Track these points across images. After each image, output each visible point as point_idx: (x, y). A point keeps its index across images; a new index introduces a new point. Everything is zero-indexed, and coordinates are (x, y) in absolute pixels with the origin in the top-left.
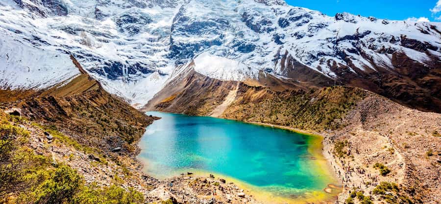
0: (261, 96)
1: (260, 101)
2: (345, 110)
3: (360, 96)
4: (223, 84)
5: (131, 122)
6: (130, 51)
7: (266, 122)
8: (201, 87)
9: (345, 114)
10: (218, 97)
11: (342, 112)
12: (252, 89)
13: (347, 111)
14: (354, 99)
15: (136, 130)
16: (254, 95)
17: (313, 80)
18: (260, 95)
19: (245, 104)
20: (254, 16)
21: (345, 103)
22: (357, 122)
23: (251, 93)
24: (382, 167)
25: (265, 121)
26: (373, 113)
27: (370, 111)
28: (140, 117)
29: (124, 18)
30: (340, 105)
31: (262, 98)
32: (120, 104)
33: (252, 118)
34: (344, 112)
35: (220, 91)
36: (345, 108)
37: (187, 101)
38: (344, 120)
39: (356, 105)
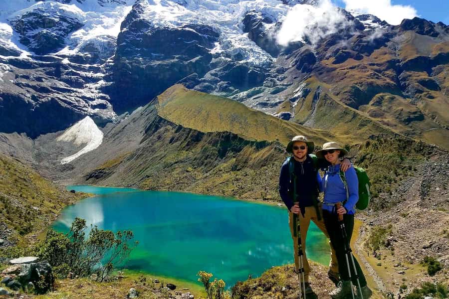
0: (266, 156)
1: (262, 166)
2: (397, 179)
3: (423, 155)
4: (205, 138)
5: (33, 201)
6: (39, 79)
7: (271, 199)
8: (167, 142)
9: (397, 185)
10: (195, 159)
11: (393, 182)
12: (251, 146)
13: (401, 180)
14: (413, 160)
15: (40, 214)
16: (254, 156)
17: (359, 131)
18: (264, 155)
19: (238, 170)
20: (263, 23)
21: (398, 167)
22: (414, 196)
23: (249, 151)
24: (432, 263)
25: (268, 197)
26: (441, 181)
27: (436, 178)
28: (52, 192)
29: (30, 19)
30: (390, 169)
31: (266, 160)
32: (15, 170)
33: (249, 193)
34: (396, 182)
35: (200, 149)
36: (397, 174)
37: (142, 166)
38: (394, 194)
39: (415, 170)
